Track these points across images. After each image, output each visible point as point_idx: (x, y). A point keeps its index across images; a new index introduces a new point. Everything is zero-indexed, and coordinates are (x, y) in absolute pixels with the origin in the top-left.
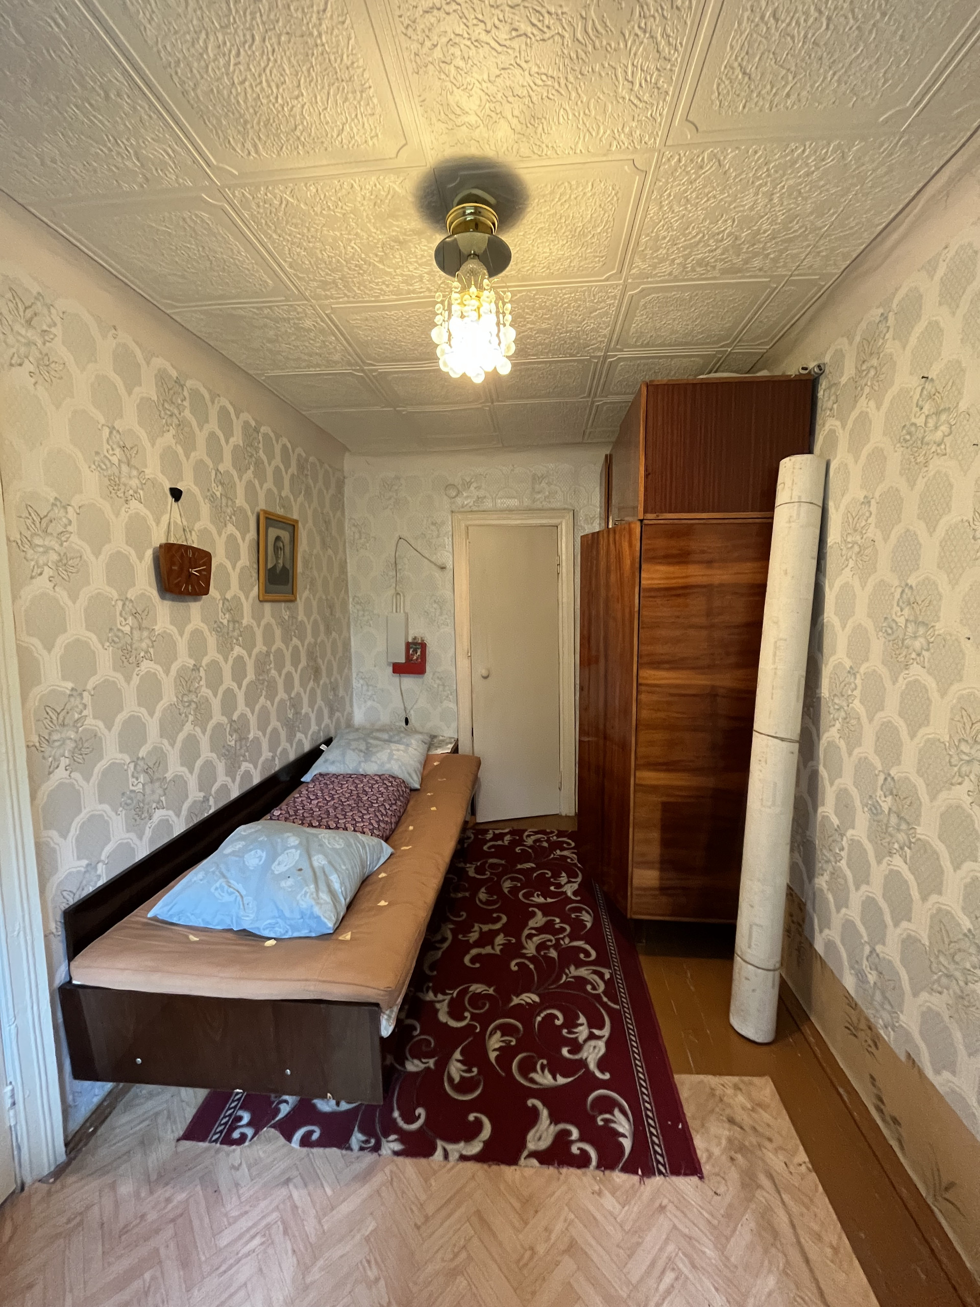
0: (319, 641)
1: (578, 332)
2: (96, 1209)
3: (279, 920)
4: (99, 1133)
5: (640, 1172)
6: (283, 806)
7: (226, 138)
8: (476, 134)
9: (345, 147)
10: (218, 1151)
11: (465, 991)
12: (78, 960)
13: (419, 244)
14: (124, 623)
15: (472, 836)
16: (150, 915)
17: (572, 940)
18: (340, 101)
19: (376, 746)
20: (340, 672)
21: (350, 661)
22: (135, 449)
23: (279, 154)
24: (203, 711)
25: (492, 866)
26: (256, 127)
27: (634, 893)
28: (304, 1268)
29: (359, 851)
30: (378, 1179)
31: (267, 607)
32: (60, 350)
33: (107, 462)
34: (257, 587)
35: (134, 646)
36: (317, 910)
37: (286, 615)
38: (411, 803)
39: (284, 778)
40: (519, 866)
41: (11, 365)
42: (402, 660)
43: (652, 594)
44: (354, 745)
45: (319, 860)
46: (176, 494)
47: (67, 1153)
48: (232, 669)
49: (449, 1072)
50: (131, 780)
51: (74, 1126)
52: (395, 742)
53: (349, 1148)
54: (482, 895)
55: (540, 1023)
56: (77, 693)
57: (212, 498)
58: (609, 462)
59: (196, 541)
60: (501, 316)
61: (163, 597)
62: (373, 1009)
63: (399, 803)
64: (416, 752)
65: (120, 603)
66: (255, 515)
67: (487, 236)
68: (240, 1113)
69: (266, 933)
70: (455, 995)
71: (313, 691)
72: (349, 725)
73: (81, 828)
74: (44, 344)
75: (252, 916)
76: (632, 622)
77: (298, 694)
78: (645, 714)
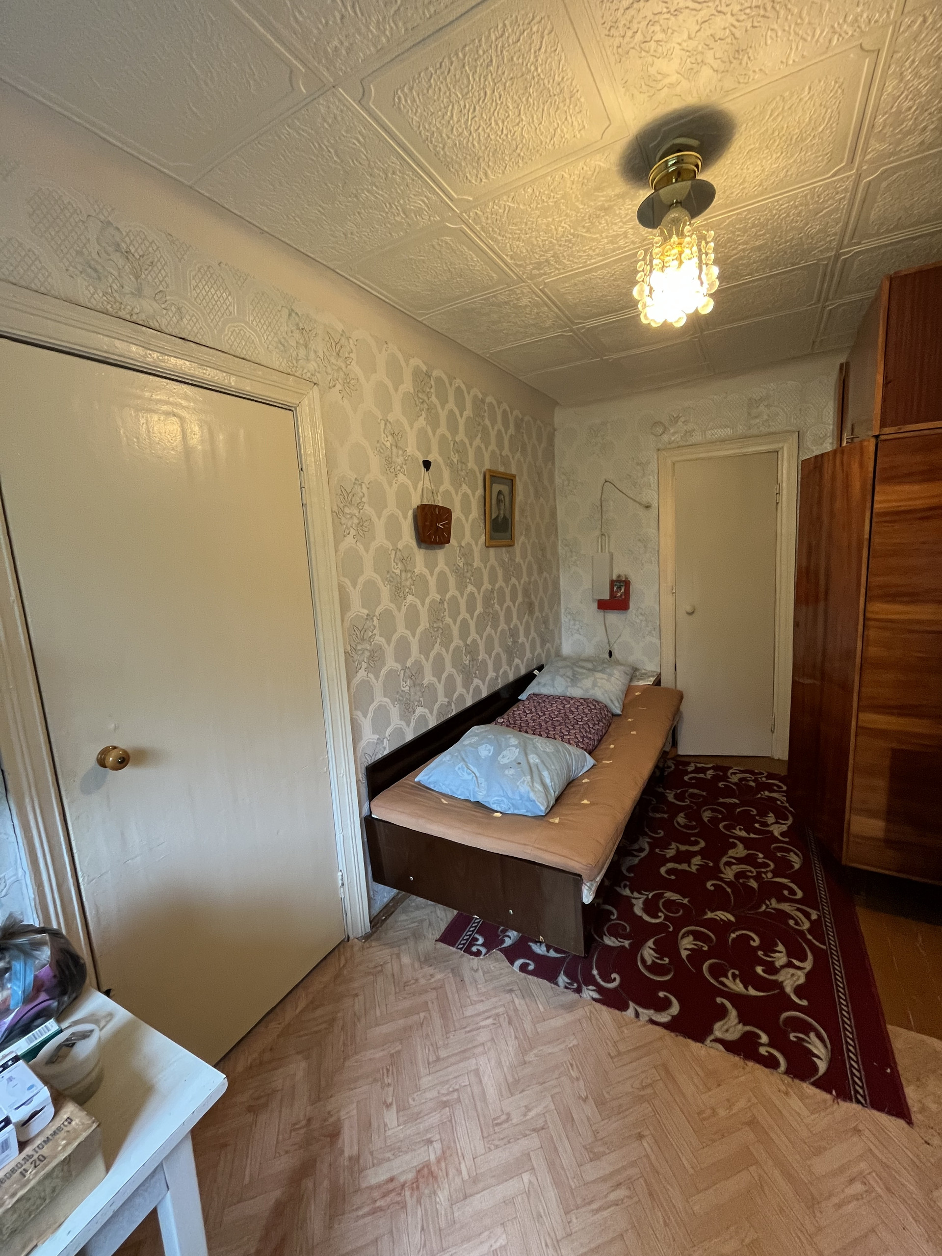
0: (532, 580)
1: (801, 238)
2: (389, 965)
3: (503, 798)
4: (388, 921)
5: (834, 1093)
6: (505, 716)
7: (464, 175)
8: (678, 90)
9: (557, 147)
10: (462, 956)
11: (660, 896)
12: (375, 802)
13: (623, 205)
14: (396, 567)
15: (673, 767)
16: (416, 780)
17: (775, 875)
18: (552, 112)
19: (582, 674)
20: (551, 609)
21: (559, 599)
22: (400, 434)
23: (503, 173)
24: (447, 636)
25: (692, 795)
26: (487, 159)
27: (852, 839)
28: (523, 1051)
29: (566, 757)
30: (579, 1013)
31: (492, 551)
32: (356, 369)
33: (384, 447)
34: (484, 535)
35: (403, 584)
36: (532, 795)
37: (506, 558)
38: (613, 726)
39: (505, 695)
40: (721, 800)
41: (330, 388)
42: (606, 596)
43: (888, 518)
44: (562, 671)
45: (533, 759)
46: (427, 464)
47: (372, 927)
48: (467, 603)
49: (642, 955)
50: (402, 683)
51: (375, 912)
52: (598, 671)
53: (557, 984)
54: (681, 819)
55: (734, 939)
56: (369, 617)
57: (451, 465)
58: (844, 370)
59: (441, 502)
60: (704, 256)
61: (420, 547)
62: (577, 879)
63: (601, 724)
64: (618, 682)
65: (393, 552)
66: (482, 474)
67: (689, 183)
68: (477, 936)
69: (494, 807)
70: (650, 897)
71: (527, 623)
72: (558, 654)
73: (374, 712)
74: (347, 367)
75: (484, 792)
76: (860, 550)
77: (516, 625)
78: (874, 651)
